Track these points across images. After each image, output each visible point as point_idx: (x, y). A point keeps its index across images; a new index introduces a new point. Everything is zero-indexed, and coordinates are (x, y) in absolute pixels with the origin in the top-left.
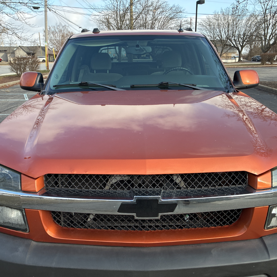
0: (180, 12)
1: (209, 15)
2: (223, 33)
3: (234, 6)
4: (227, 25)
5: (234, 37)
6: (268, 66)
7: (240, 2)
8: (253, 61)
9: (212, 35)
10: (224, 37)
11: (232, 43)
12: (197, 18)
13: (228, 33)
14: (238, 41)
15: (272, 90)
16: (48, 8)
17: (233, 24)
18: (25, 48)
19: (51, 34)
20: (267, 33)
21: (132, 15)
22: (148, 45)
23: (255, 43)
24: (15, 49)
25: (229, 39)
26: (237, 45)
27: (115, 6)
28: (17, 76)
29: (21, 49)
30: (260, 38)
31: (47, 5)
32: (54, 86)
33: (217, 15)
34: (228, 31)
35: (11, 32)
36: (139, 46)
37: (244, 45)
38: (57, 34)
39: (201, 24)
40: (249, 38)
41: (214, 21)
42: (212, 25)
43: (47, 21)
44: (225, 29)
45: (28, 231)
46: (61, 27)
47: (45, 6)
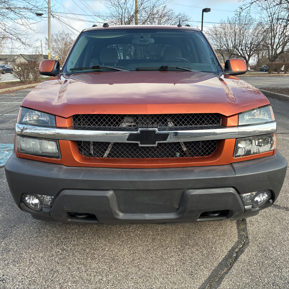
0: (187, 20)
1: (216, 24)
2: (229, 42)
3: (237, 13)
4: (234, 34)
5: (241, 46)
6: (275, 75)
7: (243, 9)
8: (260, 71)
9: (219, 44)
10: (231, 46)
11: (239, 53)
12: (203, 26)
13: (235, 42)
14: (245, 50)
15: (274, 95)
16: (52, 15)
17: (240, 33)
18: (27, 56)
19: (53, 42)
20: (274, 42)
21: (137, 22)
22: (151, 37)
23: (263, 53)
24: (16, 57)
25: (236, 48)
26: (244, 55)
27: (120, 13)
28: (20, 83)
29: (22, 58)
30: (266, 47)
31: (51, 12)
32: (71, 70)
33: (224, 24)
34: (235, 40)
35: (15, 37)
36: (143, 38)
37: (251, 54)
38: (59, 42)
39: (208, 33)
40: (256, 47)
41: (221, 30)
42: (218, 34)
43: (50, 28)
44: (232, 38)
45: (60, 158)
46: (64, 35)
47: (49, 12)
